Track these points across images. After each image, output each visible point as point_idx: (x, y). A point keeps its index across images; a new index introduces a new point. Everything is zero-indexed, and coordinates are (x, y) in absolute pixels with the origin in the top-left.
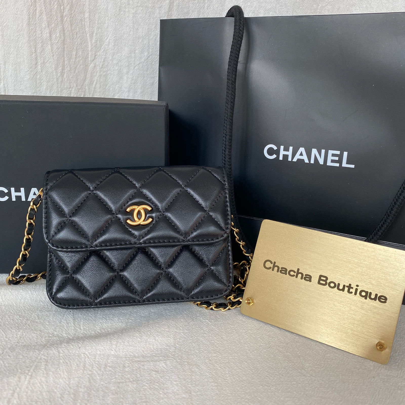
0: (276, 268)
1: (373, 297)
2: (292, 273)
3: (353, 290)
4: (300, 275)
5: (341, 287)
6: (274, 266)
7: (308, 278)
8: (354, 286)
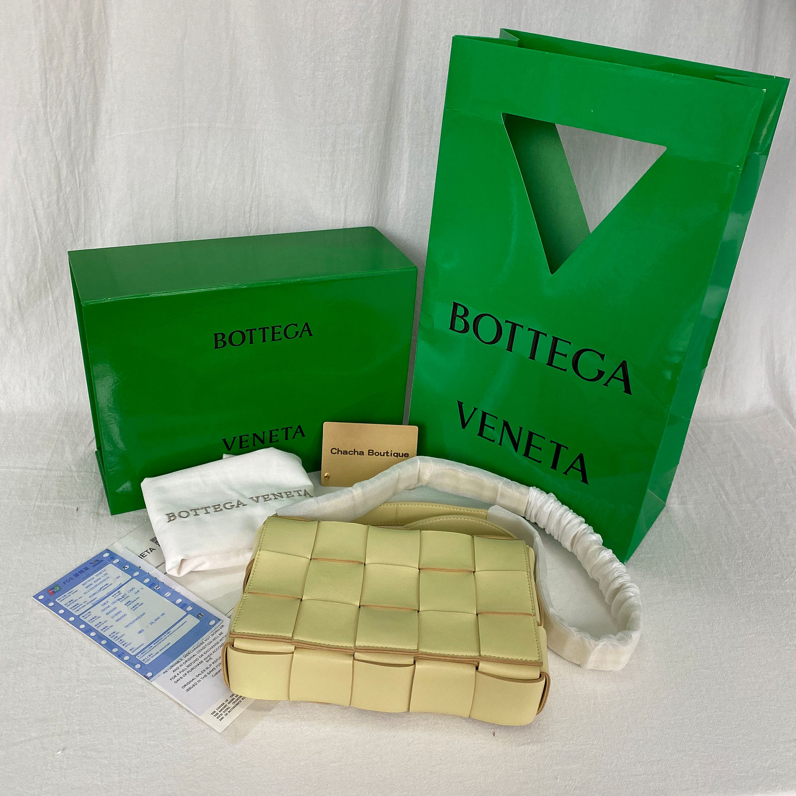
0: (340, 452)
1: (401, 455)
2: (351, 453)
4: (356, 453)
5: (382, 454)
6: (338, 451)
7: (362, 453)
8: (389, 452)
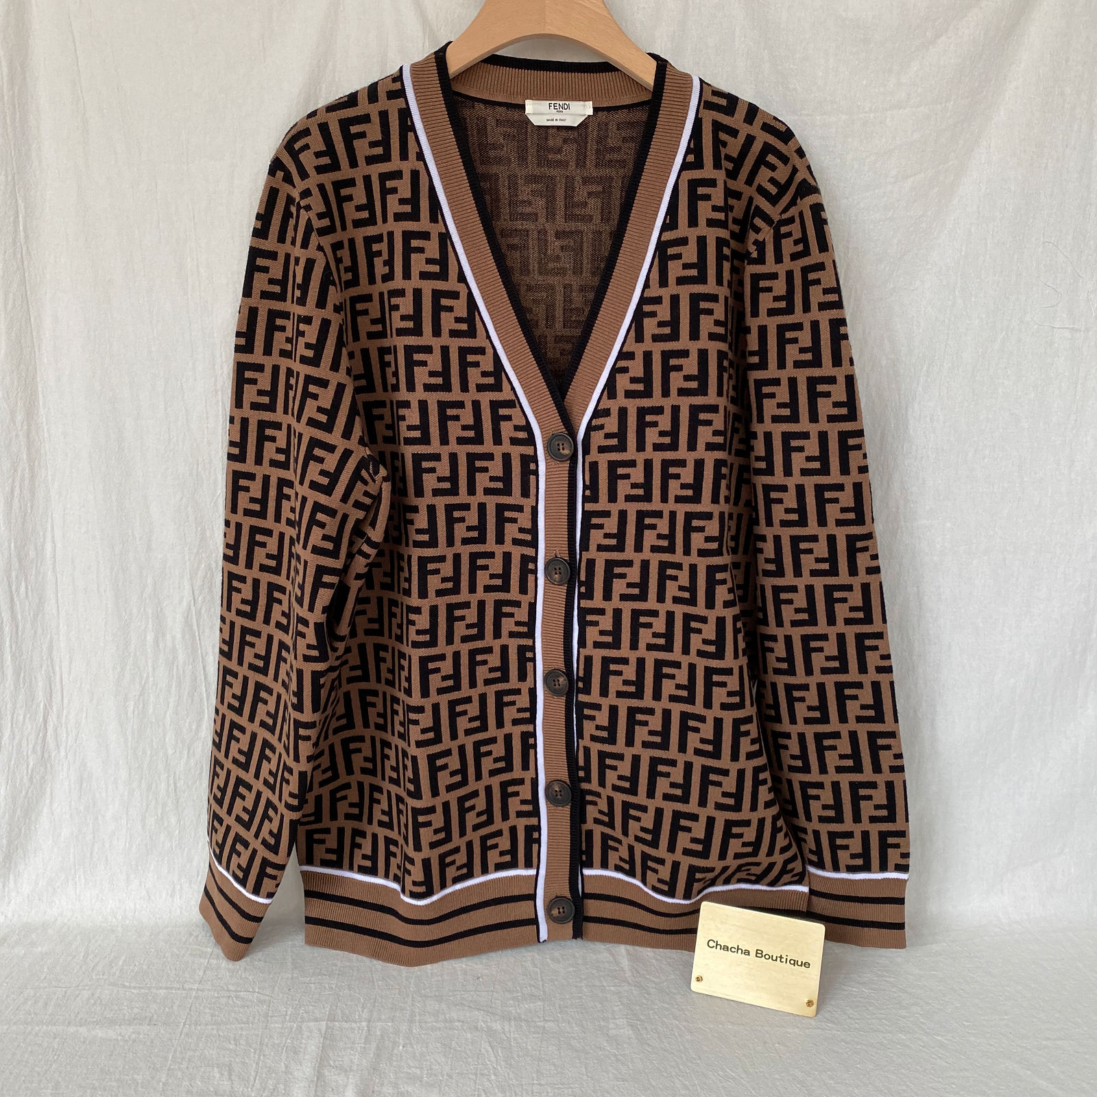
0: (719, 947)
1: (800, 963)
2: (733, 950)
3: (784, 960)
4: (740, 951)
5: (774, 958)
6: (717, 945)
7: (747, 953)
8: (784, 956)
